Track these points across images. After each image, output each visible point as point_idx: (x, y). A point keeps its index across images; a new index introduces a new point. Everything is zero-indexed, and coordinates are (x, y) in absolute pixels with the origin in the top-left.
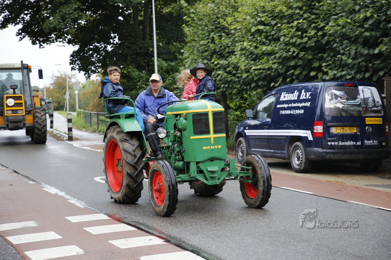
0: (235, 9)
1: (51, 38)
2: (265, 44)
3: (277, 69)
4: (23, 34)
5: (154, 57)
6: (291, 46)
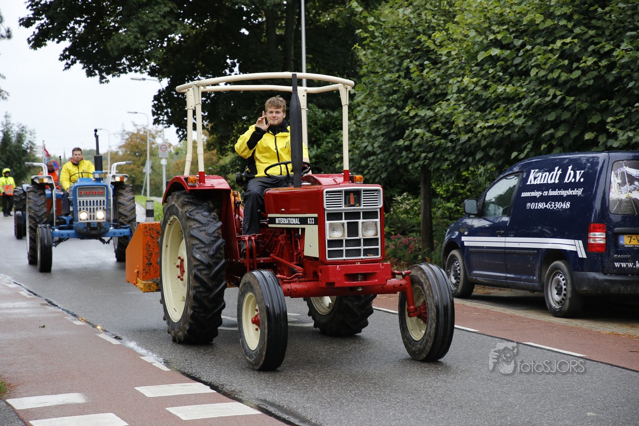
0: (450, 16)
1: (120, 64)
2: (502, 82)
3: (523, 127)
4: (72, 57)
6: (549, 86)
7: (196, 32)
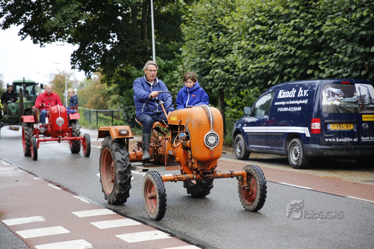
0: (232, 8)
1: (51, 37)
2: (262, 43)
3: (274, 67)
4: (25, 33)
5: (152, 55)
6: (288, 45)
7: (93, 19)
